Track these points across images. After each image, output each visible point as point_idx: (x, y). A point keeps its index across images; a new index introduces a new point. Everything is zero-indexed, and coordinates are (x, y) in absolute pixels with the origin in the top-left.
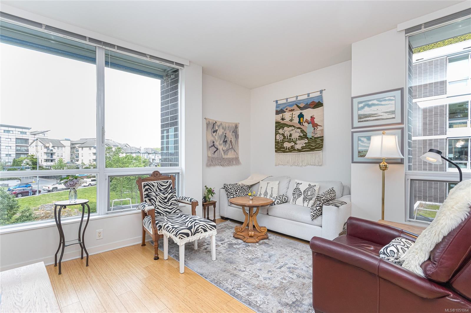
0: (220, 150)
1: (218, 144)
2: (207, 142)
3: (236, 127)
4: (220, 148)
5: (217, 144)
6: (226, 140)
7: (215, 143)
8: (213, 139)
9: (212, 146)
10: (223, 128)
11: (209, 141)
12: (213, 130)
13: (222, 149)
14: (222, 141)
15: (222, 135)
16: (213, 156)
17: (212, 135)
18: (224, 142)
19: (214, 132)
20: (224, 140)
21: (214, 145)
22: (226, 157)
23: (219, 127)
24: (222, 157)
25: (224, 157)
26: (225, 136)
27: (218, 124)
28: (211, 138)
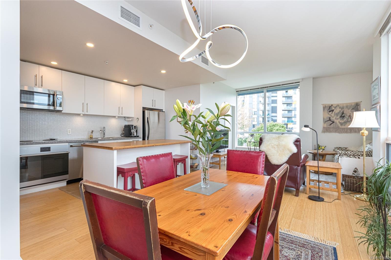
0: (336, 122)
1: (335, 119)
2: (324, 118)
3: (356, 105)
4: (337, 121)
5: (333, 119)
6: (343, 115)
7: (331, 118)
8: (329, 116)
9: (328, 121)
10: (340, 108)
11: (325, 118)
12: (329, 110)
13: (339, 122)
14: (338, 117)
15: (338, 113)
16: (329, 126)
17: (328, 114)
18: (341, 117)
19: (330, 112)
20: (341, 115)
21: (330, 120)
22: (343, 127)
23: (335, 107)
24: (338, 127)
25: (340, 127)
26: (343, 113)
27: (335, 106)
28: (327, 116)
